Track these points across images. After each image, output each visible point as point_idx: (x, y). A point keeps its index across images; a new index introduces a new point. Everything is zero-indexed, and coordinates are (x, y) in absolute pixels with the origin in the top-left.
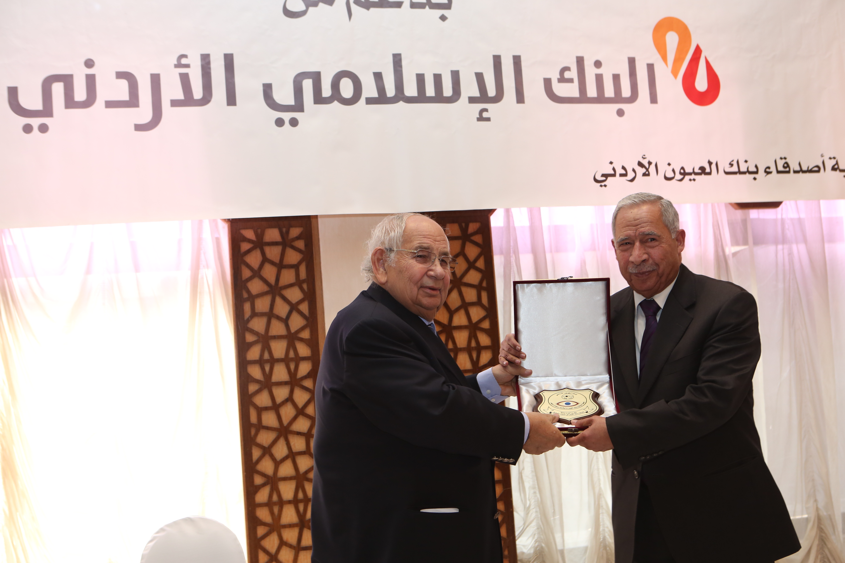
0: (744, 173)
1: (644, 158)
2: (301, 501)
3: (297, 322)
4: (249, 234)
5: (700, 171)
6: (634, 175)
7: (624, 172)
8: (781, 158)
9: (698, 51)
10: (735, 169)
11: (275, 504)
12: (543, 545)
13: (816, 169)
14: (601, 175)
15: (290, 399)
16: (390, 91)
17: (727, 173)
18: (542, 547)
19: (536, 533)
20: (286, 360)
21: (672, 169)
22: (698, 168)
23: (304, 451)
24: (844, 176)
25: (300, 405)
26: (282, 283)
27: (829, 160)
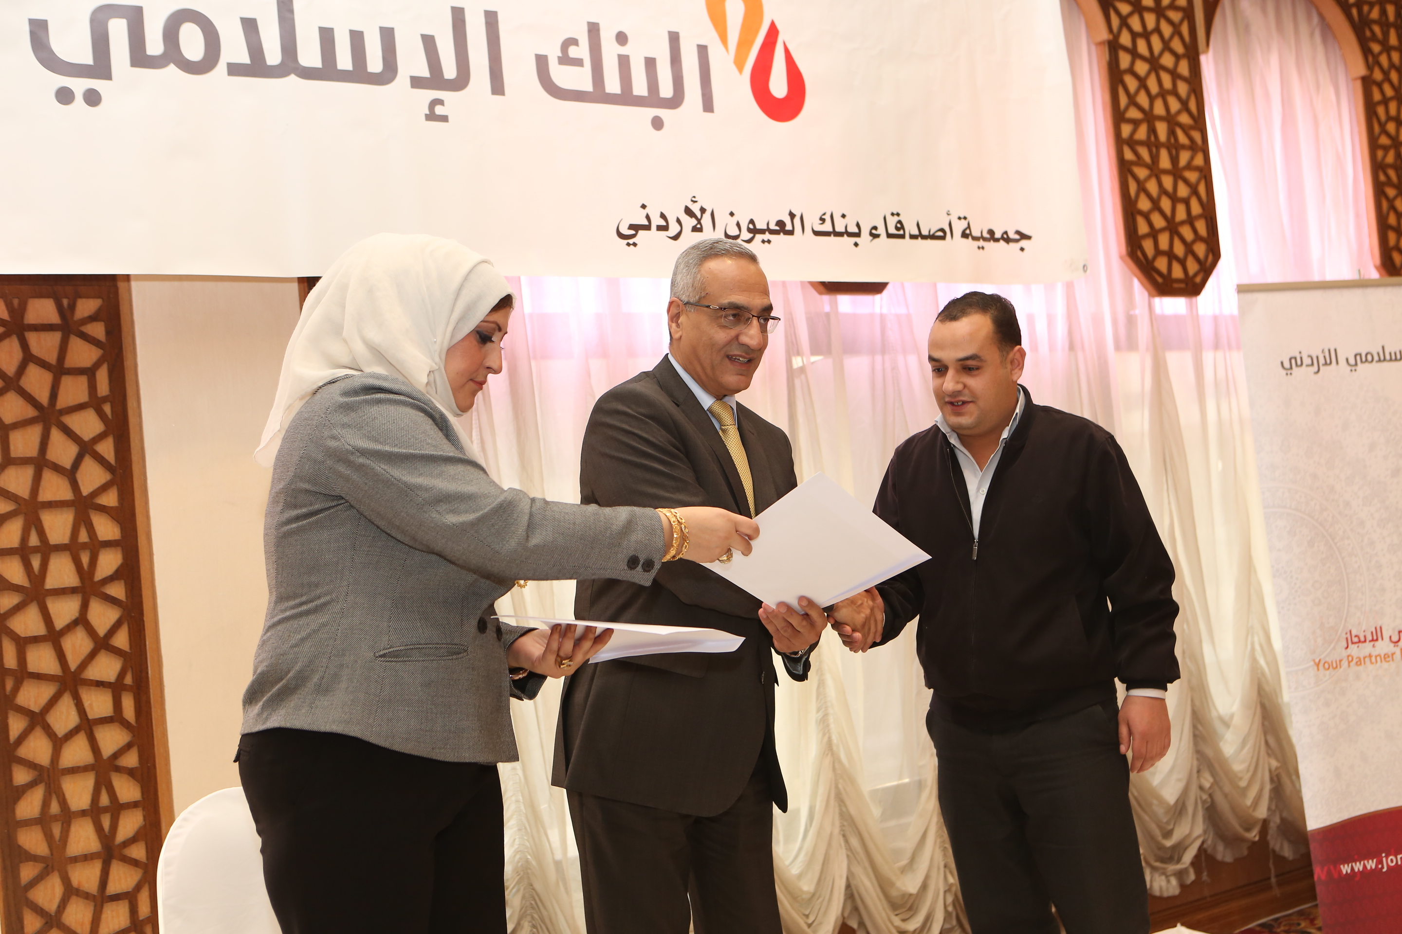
0: (840, 234)
1: (694, 202)
3: (92, 476)
5: (777, 228)
6: (678, 228)
7: (663, 223)
8: (893, 214)
9: (773, 32)
10: (827, 227)
11: (55, 818)
12: (529, 857)
13: (940, 234)
14: (627, 226)
15: (82, 621)
16: (273, 56)
17: (817, 233)
18: (527, 861)
19: (517, 837)
20: (72, 548)
21: (736, 222)
22: (774, 223)
23: (111, 717)
24: (979, 248)
25: (102, 631)
26: (62, 403)
27: (958, 221)
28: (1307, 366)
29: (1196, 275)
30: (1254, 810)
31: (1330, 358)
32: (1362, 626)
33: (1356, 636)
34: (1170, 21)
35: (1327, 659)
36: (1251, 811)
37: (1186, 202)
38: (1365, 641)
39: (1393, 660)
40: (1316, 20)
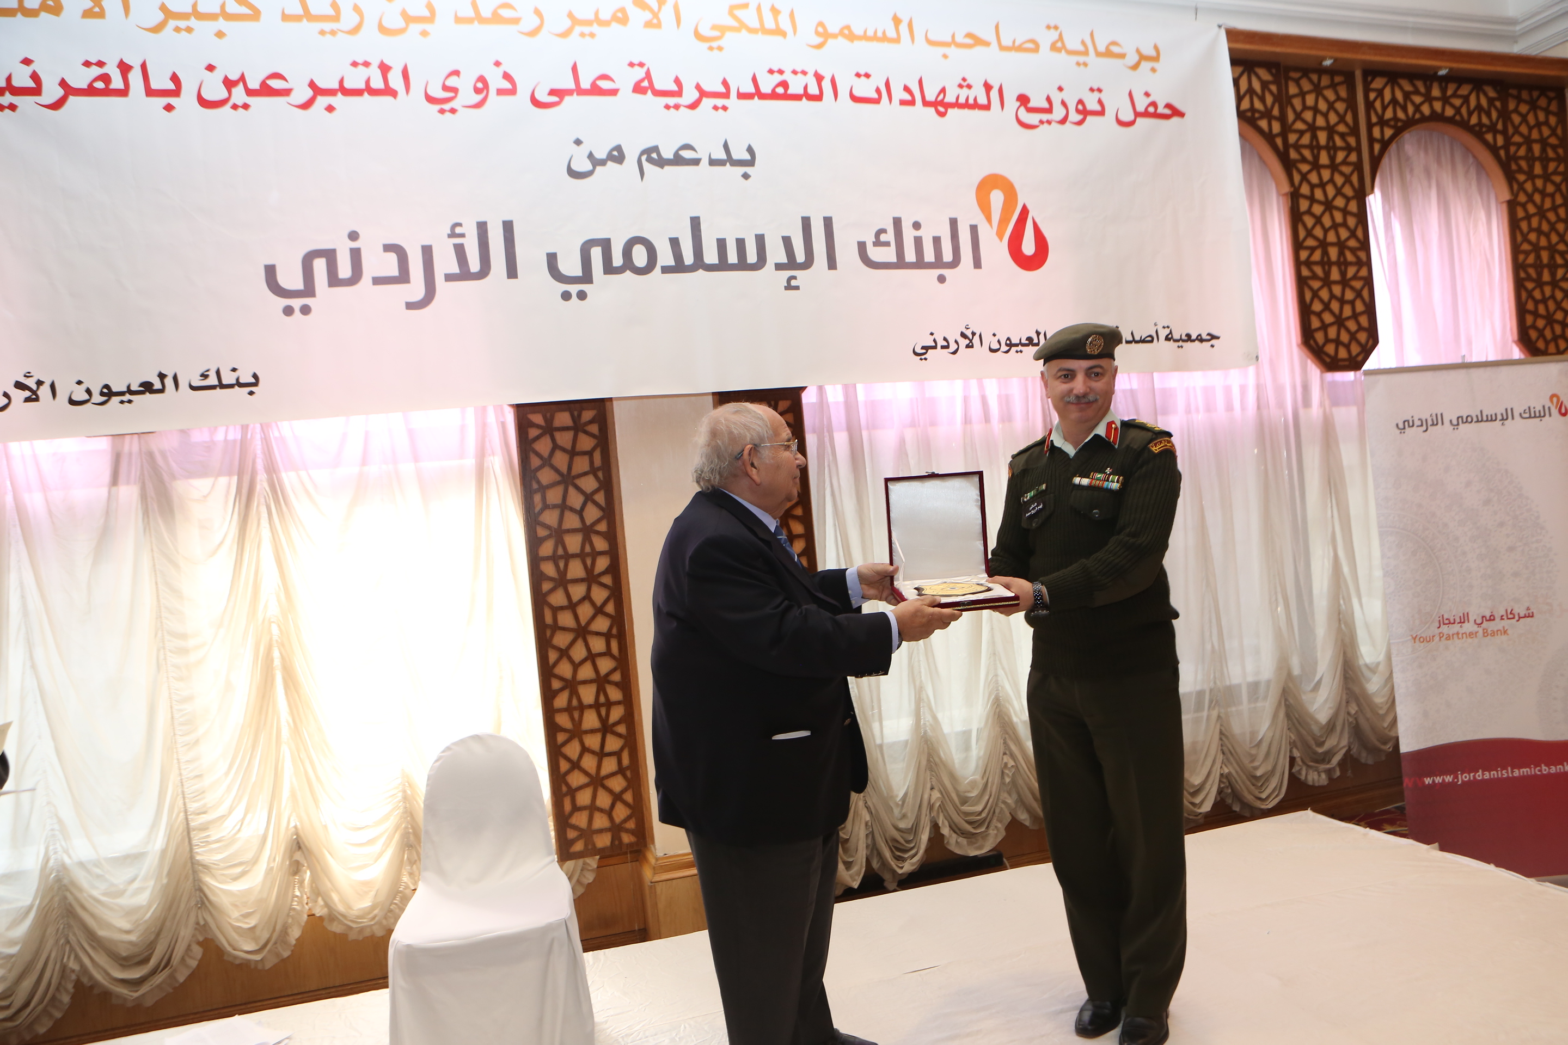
1: (968, 329)
2: (603, 705)
3: (592, 514)
4: (538, 419)
5: (1027, 342)
6: (956, 347)
7: (945, 344)
9: (1025, 211)
11: (575, 708)
13: (1149, 339)
14: (920, 347)
15: (587, 597)
16: (689, 259)
20: (581, 556)
21: (997, 340)
22: (1025, 339)
23: (604, 653)
24: (1179, 347)
25: (599, 603)
26: (574, 472)
27: (1163, 329)
28: (1418, 426)
29: (1358, 355)
30: (1390, 731)
31: (1437, 420)
32: (1452, 611)
33: (1447, 619)
34: (1342, 174)
35: (1423, 635)
36: (1386, 731)
37: (1352, 303)
38: (1454, 623)
39: (1476, 636)
40: (1471, 160)
